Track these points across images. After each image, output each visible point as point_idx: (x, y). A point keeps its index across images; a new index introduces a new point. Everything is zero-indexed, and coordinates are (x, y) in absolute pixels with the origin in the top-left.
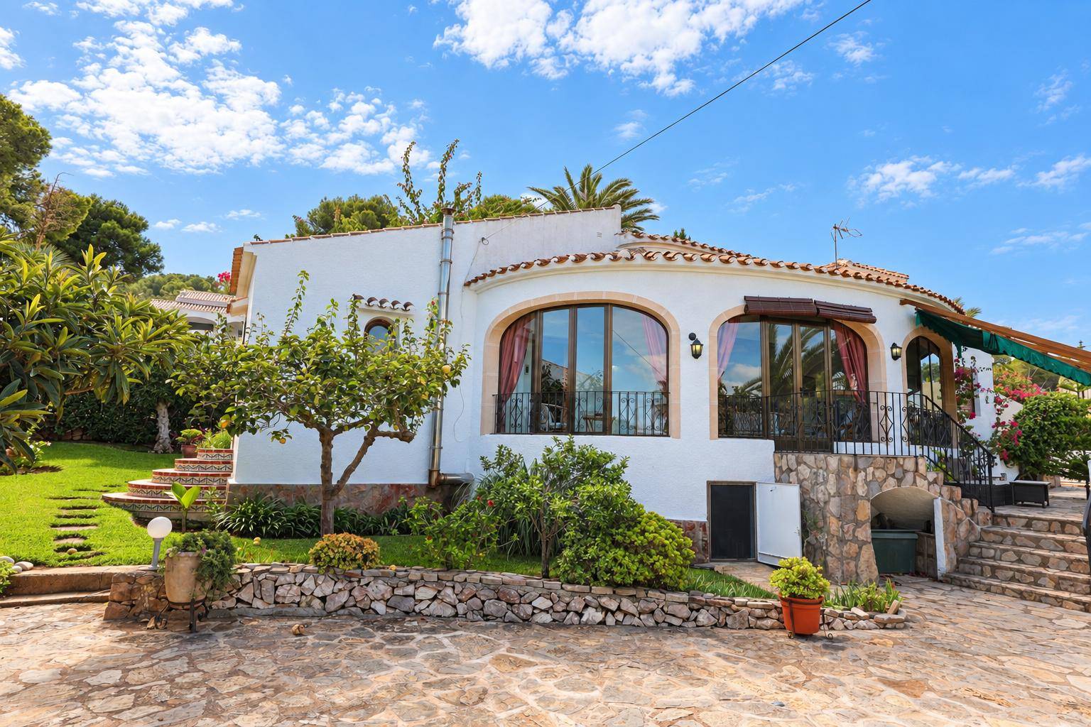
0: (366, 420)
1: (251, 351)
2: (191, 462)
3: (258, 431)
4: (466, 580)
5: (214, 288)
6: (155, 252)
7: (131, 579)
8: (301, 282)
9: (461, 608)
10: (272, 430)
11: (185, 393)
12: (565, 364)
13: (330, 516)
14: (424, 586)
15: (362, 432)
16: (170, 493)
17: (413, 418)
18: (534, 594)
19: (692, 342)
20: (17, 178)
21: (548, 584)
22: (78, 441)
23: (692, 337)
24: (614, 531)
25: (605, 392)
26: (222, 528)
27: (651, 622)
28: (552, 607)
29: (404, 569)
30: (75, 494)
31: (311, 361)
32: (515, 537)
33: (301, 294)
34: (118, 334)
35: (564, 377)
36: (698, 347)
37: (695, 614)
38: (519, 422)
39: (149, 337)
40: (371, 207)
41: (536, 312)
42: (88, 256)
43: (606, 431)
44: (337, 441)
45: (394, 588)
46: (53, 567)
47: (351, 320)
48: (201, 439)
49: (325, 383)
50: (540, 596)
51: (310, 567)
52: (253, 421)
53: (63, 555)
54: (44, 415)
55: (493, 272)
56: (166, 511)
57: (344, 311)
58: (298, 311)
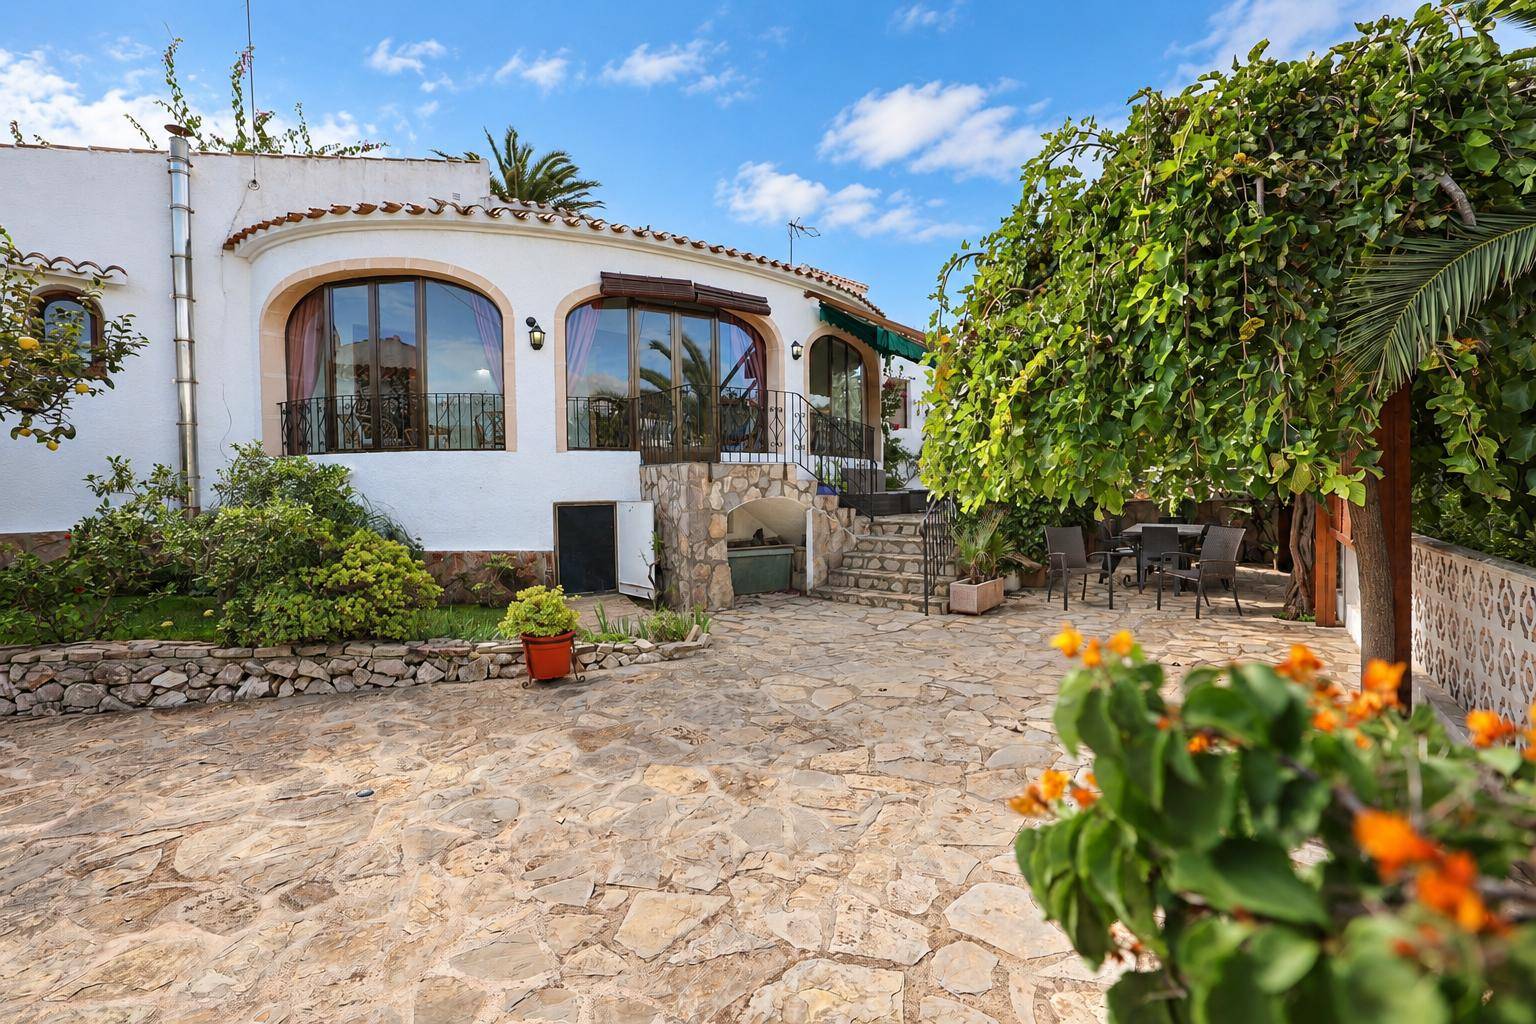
4: (35, 660)
9: (25, 701)
18: (157, 667)
19: (531, 329)
21: (183, 650)
23: (531, 322)
27: (348, 686)
28: (187, 682)
36: (537, 335)
37: (412, 669)
41: (323, 287)
50: (168, 669)
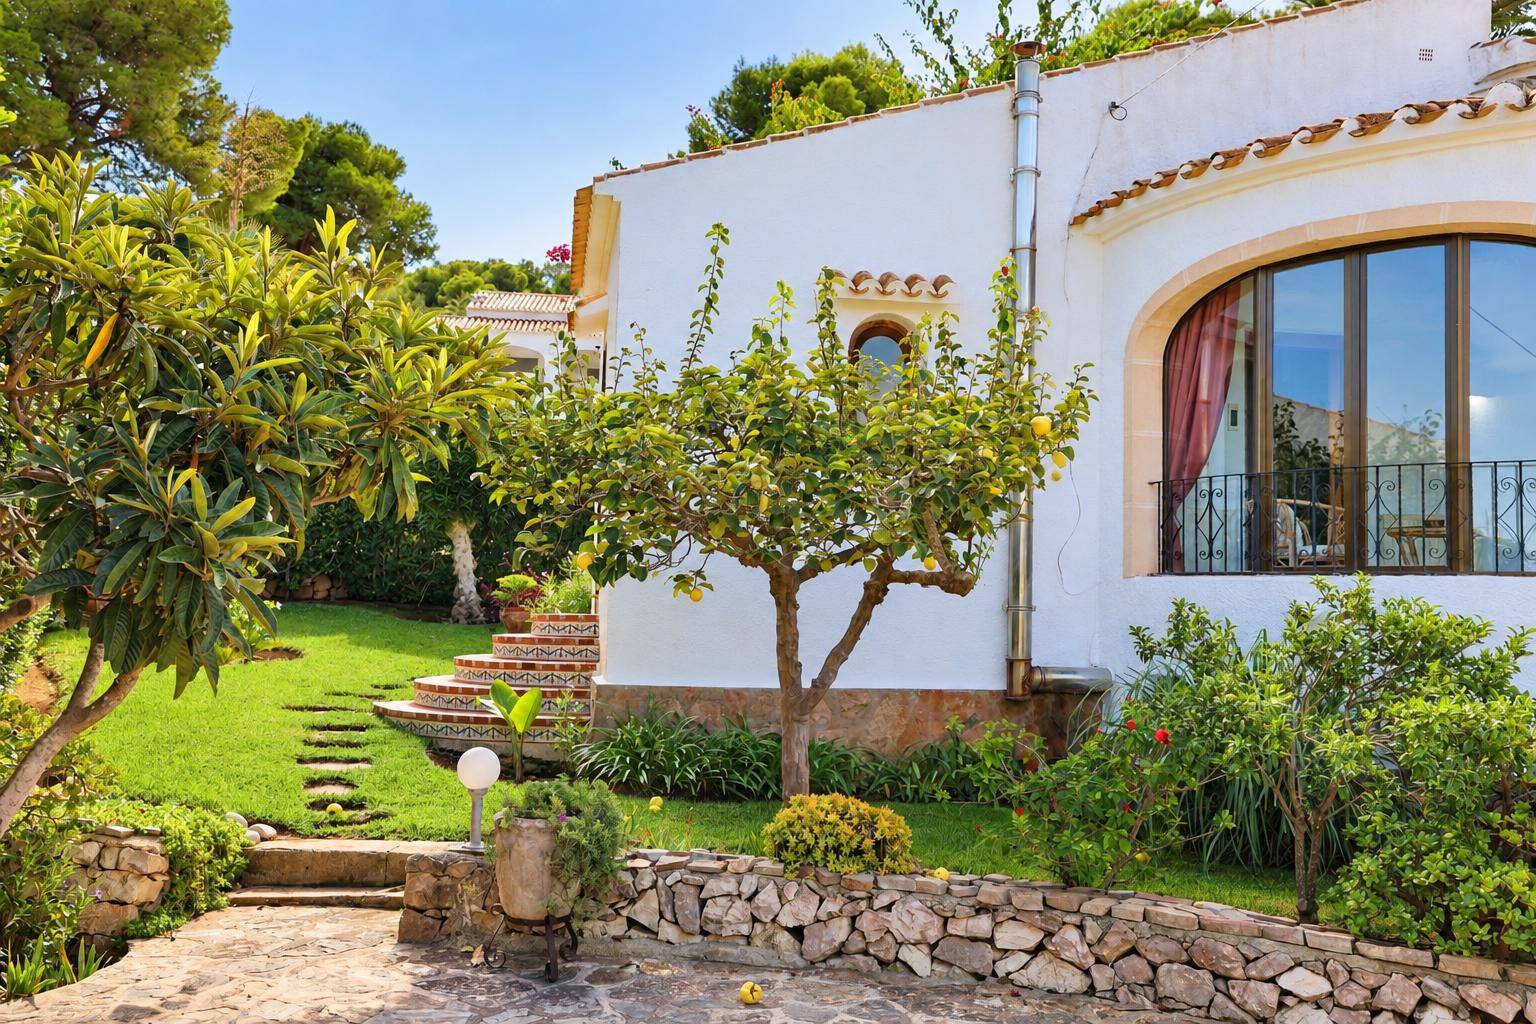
0: (866, 547)
1: (624, 406)
2: (524, 640)
3: (650, 574)
4: (1109, 913)
5: (533, 284)
6: (424, 216)
7: (439, 867)
8: (714, 250)
9: (1102, 977)
10: (674, 572)
11: (506, 499)
12: (1336, 402)
13: (800, 755)
14: (1014, 919)
15: (859, 574)
16: (490, 703)
17: (969, 539)
18: (1284, 958)
20: (185, 97)
21: (1315, 936)
22: (326, 600)
24: (1496, 817)
25: (1451, 467)
26: (591, 774)
28: (1331, 995)
29: (967, 877)
30: (331, 702)
31: (750, 418)
32: (1226, 820)
33: (716, 274)
34: (389, 382)
35: (1334, 432)
38: (1218, 545)
39: (444, 385)
40: (843, 68)
41: (1254, 272)
42: (326, 229)
43: (1458, 561)
44: (806, 593)
45: (946, 920)
46: (306, 837)
47: (823, 324)
48: (535, 593)
49: (780, 466)
50: (1297, 964)
51: (767, 864)
52: (638, 552)
53: (321, 815)
54: (283, 545)
55: (1141, 186)
56: (484, 737)
57: (805, 306)
58: (712, 315)
